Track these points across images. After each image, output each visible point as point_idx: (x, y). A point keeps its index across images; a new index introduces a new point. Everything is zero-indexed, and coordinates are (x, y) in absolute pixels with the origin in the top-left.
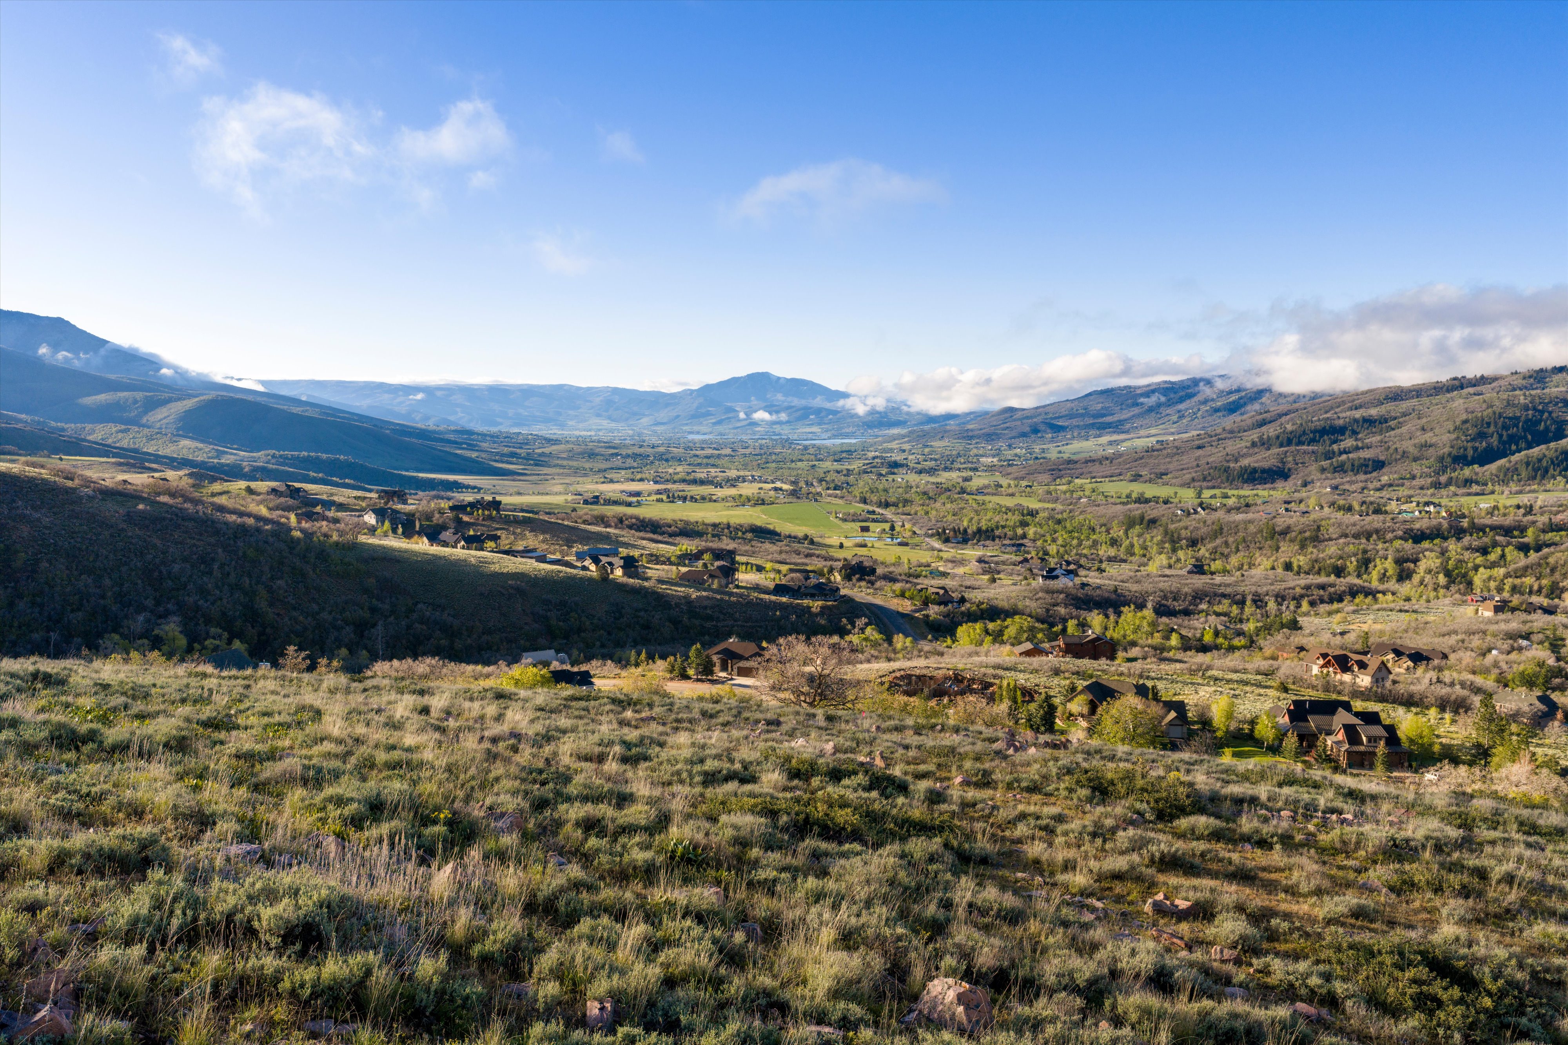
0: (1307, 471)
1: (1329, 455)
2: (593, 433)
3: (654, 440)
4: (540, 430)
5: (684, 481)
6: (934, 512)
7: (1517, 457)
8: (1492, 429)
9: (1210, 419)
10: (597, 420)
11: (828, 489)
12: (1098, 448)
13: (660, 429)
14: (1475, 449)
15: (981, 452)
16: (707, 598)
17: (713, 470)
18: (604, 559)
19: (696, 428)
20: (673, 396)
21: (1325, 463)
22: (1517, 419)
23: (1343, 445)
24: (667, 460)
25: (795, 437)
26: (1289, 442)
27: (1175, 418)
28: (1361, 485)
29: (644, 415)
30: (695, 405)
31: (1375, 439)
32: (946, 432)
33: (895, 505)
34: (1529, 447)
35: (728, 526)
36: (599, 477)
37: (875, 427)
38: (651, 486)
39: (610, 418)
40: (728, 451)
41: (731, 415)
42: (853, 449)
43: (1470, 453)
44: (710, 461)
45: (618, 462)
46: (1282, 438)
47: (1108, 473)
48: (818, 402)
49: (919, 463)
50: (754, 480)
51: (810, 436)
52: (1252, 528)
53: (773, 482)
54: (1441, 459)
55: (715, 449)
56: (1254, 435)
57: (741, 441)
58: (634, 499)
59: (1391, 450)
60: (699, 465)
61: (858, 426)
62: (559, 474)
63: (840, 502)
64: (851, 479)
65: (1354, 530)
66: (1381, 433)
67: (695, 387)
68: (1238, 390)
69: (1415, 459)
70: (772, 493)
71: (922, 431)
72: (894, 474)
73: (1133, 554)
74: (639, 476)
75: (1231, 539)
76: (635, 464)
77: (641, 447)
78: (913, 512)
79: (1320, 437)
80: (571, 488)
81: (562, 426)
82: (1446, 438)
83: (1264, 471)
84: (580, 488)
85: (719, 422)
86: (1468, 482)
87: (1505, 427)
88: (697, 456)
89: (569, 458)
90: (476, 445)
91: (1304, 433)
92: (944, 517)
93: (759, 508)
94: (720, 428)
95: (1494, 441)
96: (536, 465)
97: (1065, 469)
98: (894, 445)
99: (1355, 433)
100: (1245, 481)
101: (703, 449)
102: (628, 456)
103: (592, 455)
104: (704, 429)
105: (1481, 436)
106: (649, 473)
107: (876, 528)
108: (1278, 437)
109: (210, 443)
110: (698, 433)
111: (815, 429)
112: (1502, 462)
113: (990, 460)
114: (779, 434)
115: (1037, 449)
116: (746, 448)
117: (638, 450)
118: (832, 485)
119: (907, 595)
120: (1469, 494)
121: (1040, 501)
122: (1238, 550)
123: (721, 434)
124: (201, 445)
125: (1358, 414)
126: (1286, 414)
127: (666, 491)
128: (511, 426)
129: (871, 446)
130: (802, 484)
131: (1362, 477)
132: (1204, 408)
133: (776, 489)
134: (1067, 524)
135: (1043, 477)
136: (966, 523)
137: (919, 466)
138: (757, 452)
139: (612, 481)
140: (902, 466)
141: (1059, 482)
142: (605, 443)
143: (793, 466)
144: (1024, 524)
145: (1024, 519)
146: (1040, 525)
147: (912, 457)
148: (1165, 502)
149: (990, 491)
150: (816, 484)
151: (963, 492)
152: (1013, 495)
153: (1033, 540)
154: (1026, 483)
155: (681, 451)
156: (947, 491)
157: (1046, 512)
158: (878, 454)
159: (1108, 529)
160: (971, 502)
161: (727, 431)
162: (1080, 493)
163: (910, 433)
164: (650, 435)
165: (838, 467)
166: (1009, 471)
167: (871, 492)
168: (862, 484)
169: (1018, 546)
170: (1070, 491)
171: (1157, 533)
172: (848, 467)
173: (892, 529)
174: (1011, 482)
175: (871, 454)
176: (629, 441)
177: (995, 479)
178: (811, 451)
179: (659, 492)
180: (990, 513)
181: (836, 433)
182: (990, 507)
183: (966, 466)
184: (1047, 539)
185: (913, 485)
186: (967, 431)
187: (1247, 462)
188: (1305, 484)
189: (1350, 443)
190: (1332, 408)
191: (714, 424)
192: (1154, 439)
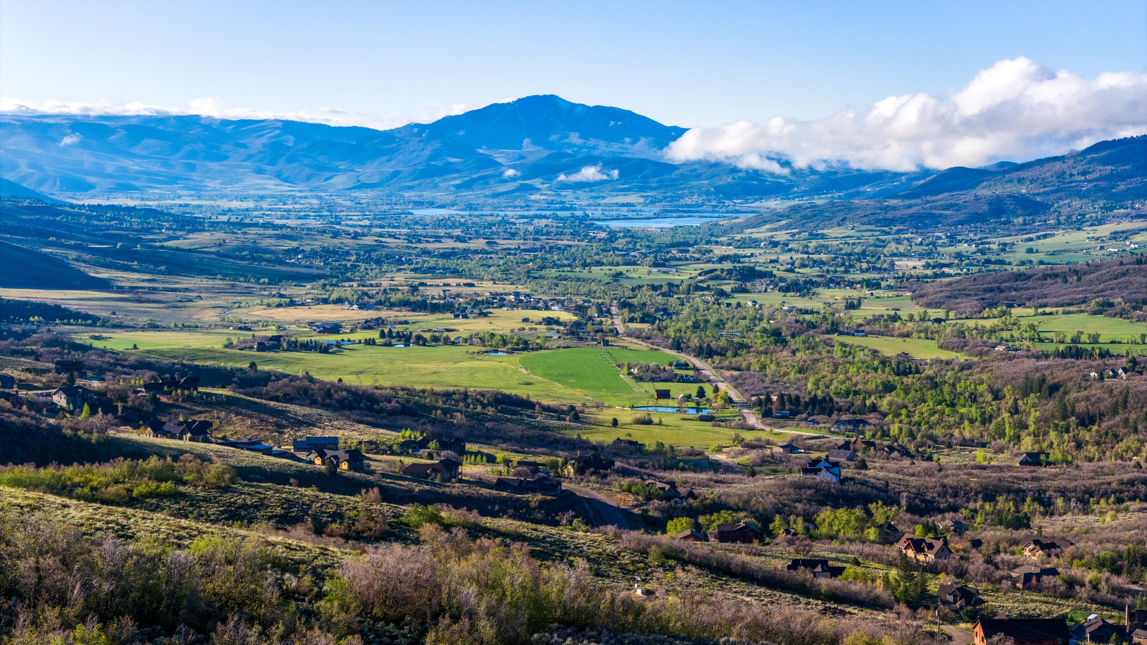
2: (250, 204)
4: (161, 197)
5: (405, 304)
6: (773, 366)
11: (632, 320)
12: (1093, 243)
13: (365, 196)
15: (902, 249)
17: (453, 281)
18: (329, 453)
19: (428, 195)
20: (388, 136)
24: (379, 262)
25: (598, 214)
29: (337, 170)
30: (426, 153)
32: (850, 210)
33: (722, 353)
35: (465, 395)
36: (269, 295)
37: (737, 196)
38: (355, 314)
39: (278, 175)
40: (479, 244)
41: (489, 171)
42: (691, 238)
44: (451, 263)
45: (298, 265)
49: (791, 271)
50: (519, 303)
53: (547, 308)
55: (459, 239)
57: (504, 222)
58: (332, 338)
60: (431, 270)
61: (708, 193)
62: (207, 290)
63: (643, 346)
64: (673, 300)
70: (543, 327)
71: (814, 206)
72: (745, 291)
74: (334, 296)
75: (1133, 415)
76: (327, 269)
77: (336, 235)
78: (744, 365)
80: (231, 316)
81: (198, 191)
84: (242, 315)
85: (467, 185)
88: (426, 252)
92: (786, 374)
93: (517, 357)
94: (470, 196)
96: (171, 271)
97: (1009, 289)
98: (762, 233)
101: (438, 239)
102: (314, 254)
104: (441, 196)
107: (678, 390)
110: (431, 204)
111: (633, 198)
113: (911, 263)
114: (571, 208)
116: (513, 235)
117: (327, 241)
118: (638, 315)
119: (633, 489)
121: (941, 347)
123: (470, 207)
127: (379, 322)
128: (110, 191)
129: (725, 233)
130: (593, 312)
133: (549, 321)
134: (946, 389)
135: (968, 304)
136: (810, 386)
137: (791, 276)
138: (529, 244)
139: (292, 304)
140: (762, 275)
141: (986, 313)
142: (275, 227)
143: (585, 273)
144: (888, 388)
145: (893, 378)
146: (907, 391)
147: (785, 257)
148: (1102, 355)
149: (877, 327)
150: (614, 310)
151: (835, 328)
152: (908, 335)
153: (885, 415)
154: (940, 313)
155: (402, 242)
156: (812, 326)
157: (935, 368)
158: (731, 251)
159: (997, 395)
160: (837, 348)
161: (481, 201)
162: (1005, 335)
163: (794, 209)
164: (349, 209)
165: (657, 276)
166: (928, 288)
167: (696, 326)
168: (686, 311)
169: (856, 423)
170: (993, 331)
171: (1051, 405)
172: (674, 277)
173: (701, 393)
174: (917, 311)
175: (719, 251)
176: (313, 223)
177: (897, 303)
178: (620, 243)
179: (368, 325)
180: (852, 370)
181: (668, 207)
182: (860, 356)
183: (866, 276)
184: (904, 411)
185: (766, 312)
186: (887, 209)
191: (459, 187)
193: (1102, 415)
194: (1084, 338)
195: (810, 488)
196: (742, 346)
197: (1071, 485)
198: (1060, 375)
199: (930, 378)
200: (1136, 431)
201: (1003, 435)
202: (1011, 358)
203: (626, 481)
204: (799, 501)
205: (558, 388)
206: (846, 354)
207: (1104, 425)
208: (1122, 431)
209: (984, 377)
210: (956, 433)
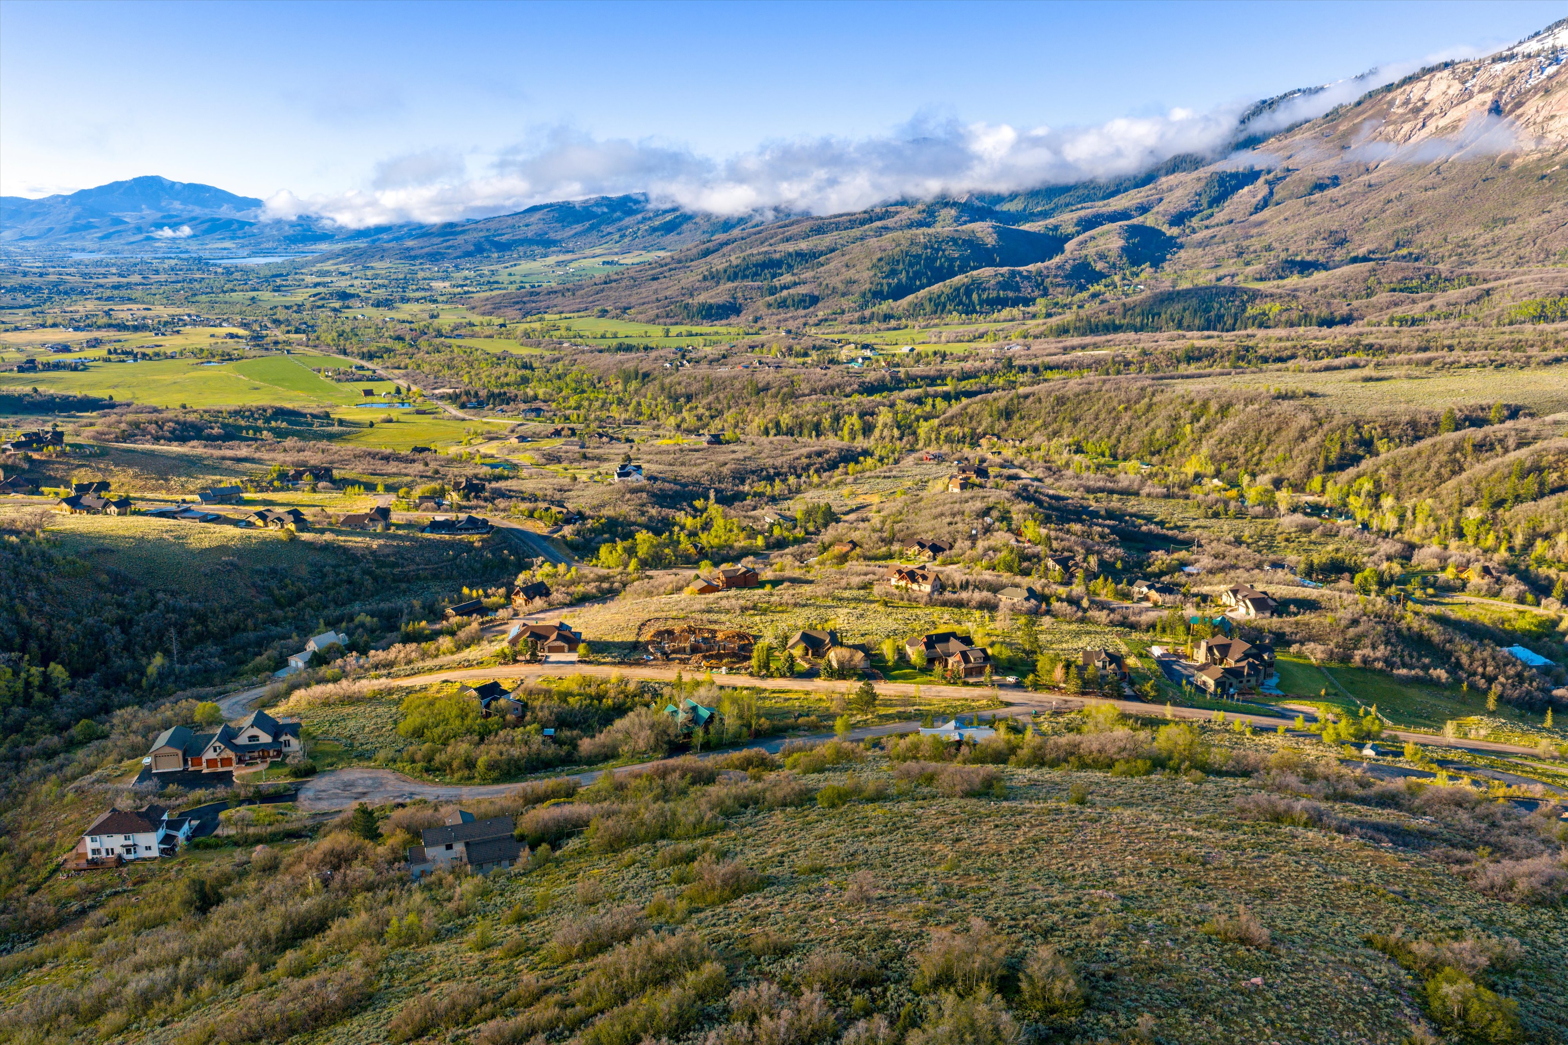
0: (755, 306)
1: (773, 291)
3: (37, 263)
5: (109, 325)
7: (922, 293)
8: (901, 266)
9: (649, 238)
12: (546, 269)
13: (30, 245)
14: (889, 285)
15: (428, 275)
16: (386, 546)
17: (134, 307)
18: (271, 515)
19: (78, 244)
21: (770, 299)
22: (918, 256)
23: (782, 280)
24: (67, 294)
25: (208, 255)
26: (736, 277)
27: (616, 237)
28: (803, 320)
30: (71, 215)
31: (809, 275)
32: (383, 249)
33: (376, 356)
34: (930, 284)
37: (299, 241)
38: (73, 335)
40: (136, 278)
41: (120, 228)
42: (283, 271)
43: (886, 288)
44: (123, 293)
46: (730, 271)
47: (575, 307)
48: (225, 212)
49: (369, 292)
50: (196, 322)
53: (221, 326)
54: (863, 295)
55: (119, 276)
56: (701, 268)
57: (145, 262)
58: (71, 357)
59: (823, 286)
60: (111, 299)
63: (317, 353)
64: (307, 317)
65: (821, 385)
66: (813, 269)
68: (674, 210)
69: (844, 295)
70: (231, 341)
71: (355, 247)
72: (350, 308)
73: (641, 414)
74: (47, 319)
76: (29, 300)
77: (23, 274)
79: (762, 271)
82: (867, 275)
83: (719, 307)
85: (107, 237)
86: (887, 317)
87: (911, 265)
88: (101, 286)
91: (748, 267)
94: (111, 244)
95: (903, 276)
98: (328, 266)
99: (790, 267)
100: (703, 318)
101: (105, 276)
104: (89, 245)
105: (893, 273)
106: (53, 312)
107: (376, 389)
108: (725, 271)
110: (83, 250)
111: (228, 244)
112: (910, 298)
113: (441, 285)
114: (187, 252)
115: (486, 270)
116: (157, 272)
117: (19, 280)
120: (889, 329)
122: (729, 408)
123: (114, 252)
125: (791, 247)
127: (100, 342)
129: (303, 267)
130: (256, 327)
132: (643, 227)
133: (231, 336)
135: (513, 312)
137: (371, 296)
138: (173, 278)
140: (352, 296)
141: (529, 318)
143: (228, 298)
144: (525, 379)
145: (521, 372)
147: (357, 283)
150: (269, 325)
152: (492, 337)
154: (498, 321)
155: (77, 279)
156: (422, 332)
157: (538, 362)
158: (317, 279)
161: (120, 247)
162: (558, 334)
163: (344, 250)
164: (21, 254)
165: (282, 299)
166: (470, 302)
167: (340, 336)
169: (536, 411)
170: (547, 331)
172: (293, 299)
173: (397, 391)
174: (481, 318)
175: (309, 279)
177: (460, 313)
178: (238, 276)
179: (92, 345)
181: (254, 249)
183: (420, 294)
186: (407, 249)
187: (702, 298)
188: (756, 320)
189: (787, 278)
190: (766, 239)
191: (102, 238)
192: (600, 260)
195: (641, 491)
196: (387, 350)
198: (641, 367)
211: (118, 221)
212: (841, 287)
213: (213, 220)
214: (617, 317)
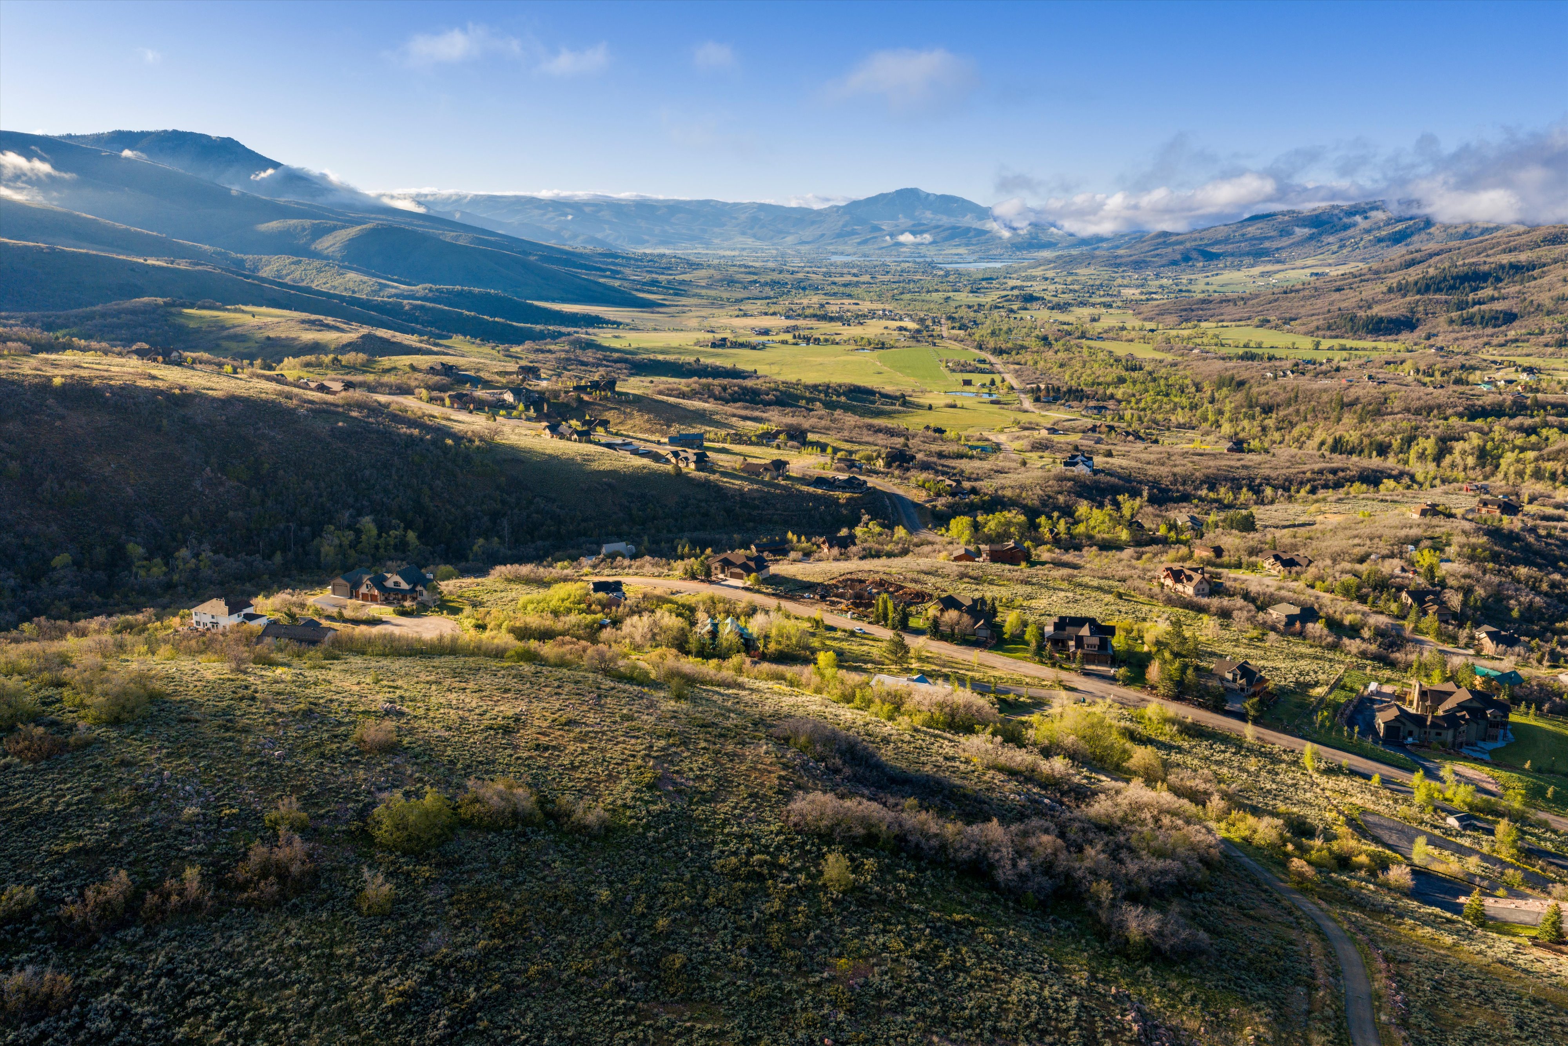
0: (1435, 322)
1: (1461, 306)
2: (736, 253)
3: (797, 263)
4: (684, 250)
5: (814, 316)
6: (1042, 363)
9: (1372, 249)
10: (741, 239)
11: (953, 329)
12: (1249, 279)
13: (804, 249)
15: (1125, 282)
16: (757, 490)
17: (847, 301)
18: (682, 454)
19: (841, 248)
20: (819, 213)
21: (1454, 315)
23: (1482, 294)
24: (804, 289)
25: (940, 259)
26: (1427, 289)
27: (1335, 248)
28: (1486, 339)
29: (789, 233)
30: (841, 223)
31: (1513, 289)
32: (1093, 258)
33: (1008, 352)
36: (733, 310)
37: (1024, 249)
38: (781, 322)
39: (754, 236)
40: (866, 278)
41: (877, 234)
42: (994, 276)
44: (847, 290)
45: (755, 291)
46: (1421, 283)
47: (1237, 316)
48: (968, 221)
49: (1056, 296)
50: (884, 317)
51: (956, 258)
52: (1325, 397)
53: (901, 319)
55: (855, 275)
56: (1393, 280)
57: (884, 265)
58: (762, 339)
59: (1527, 303)
60: (835, 294)
61: (1006, 248)
62: (696, 306)
63: (957, 346)
64: (980, 315)
66: (1522, 282)
67: (843, 204)
69: (1549, 313)
70: (896, 333)
71: (1071, 256)
72: (1026, 309)
74: (773, 309)
75: (1303, 408)
76: (772, 294)
77: (781, 272)
78: (1023, 361)
79: (1461, 283)
80: (706, 323)
81: (707, 244)
83: (1391, 321)
84: (713, 322)
85: (865, 242)
88: (834, 283)
89: (709, 287)
90: (618, 272)
91: (1445, 278)
92: (1051, 369)
93: (875, 354)
94: (865, 249)
96: (676, 294)
97: (1197, 310)
98: (1038, 272)
99: (1497, 280)
100: (1369, 332)
101: (842, 275)
102: (766, 283)
103: (731, 282)
104: (848, 249)
106: (784, 304)
107: (978, 379)
108: (1416, 283)
109: (374, 275)
110: (842, 254)
111: (962, 250)
113: (1132, 291)
114: (922, 256)
115: (1185, 278)
116: (887, 273)
117: (776, 276)
118: (957, 325)
119: (927, 485)
121: (1155, 350)
123: (864, 256)
124: (365, 278)
125: (1505, 259)
126: (1438, 254)
127: (796, 328)
129: (1015, 272)
130: (929, 323)
131: (1490, 330)
132: (1368, 237)
133: (901, 329)
134: (1162, 382)
135: (1171, 319)
136: (1067, 377)
137: (1055, 299)
138: (896, 278)
139: (745, 315)
140: (1037, 299)
141: (1184, 325)
142: (746, 267)
143: (928, 297)
144: (1121, 380)
145: (1124, 374)
146: (1134, 382)
147: (1052, 287)
148: (1270, 359)
149: (1111, 335)
150: (943, 321)
151: (1083, 336)
152: (1132, 341)
153: (1119, 402)
154: (1152, 326)
155: (820, 277)
156: (1069, 333)
157: (1152, 365)
158: (1019, 283)
159: (1199, 389)
160: (1085, 350)
161: (871, 252)
162: (1198, 341)
163: (1058, 257)
164: (793, 256)
165: (973, 299)
166: (1143, 308)
167: (993, 333)
168: (988, 322)
169: (1100, 409)
170: (1189, 338)
171: (1240, 396)
172: (982, 299)
173: (993, 383)
174: (1138, 324)
175: (1011, 283)
176: (771, 265)
177: (1123, 318)
178: (952, 278)
179: (787, 330)
180: (1096, 366)
181: (982, 256)
182: (1101, 355)
183: (1103, 300)
184: (1133, 400)
185: (1039, 324)
186: (1116, 257)
187: (1378, 310)
188: (1428, 338)
189: (1489, 292)
190: (1485, 250)
191: (859, 244)
192: (1308, 271)
193: (1278, 405)
194: (1252, 344)
195: (1069, 480)
196: (1023, 347)
197: (1273, 474)
198: (1245, 375)
199: (1150, 373)
200: (1306, 420)
201: (1206, 420)
202: (1205, 359)
203: (923, 476)
204: (1060, 493)
205: (899, 377)
206: (1091, 354)
207: (1281, 414)
208: (1295, 419)
209: (1188, 373)
210: (1173, 418)
211: (876, 229)
212: (1549, 304)
213: (954, 228)
214: (1276, 327)
